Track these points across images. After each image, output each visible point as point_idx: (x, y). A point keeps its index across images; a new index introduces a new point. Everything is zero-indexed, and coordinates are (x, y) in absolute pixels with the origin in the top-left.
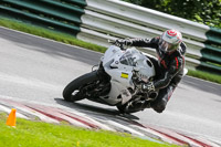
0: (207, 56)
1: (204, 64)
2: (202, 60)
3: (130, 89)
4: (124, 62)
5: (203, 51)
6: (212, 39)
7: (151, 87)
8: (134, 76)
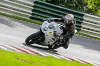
0: (35, 13)
1: (33, 16)
2: (32, 14)
3: (53, 39)
4: (50, 28)
5: (33, 10)
6: (37, 5)
8: (54, 33)
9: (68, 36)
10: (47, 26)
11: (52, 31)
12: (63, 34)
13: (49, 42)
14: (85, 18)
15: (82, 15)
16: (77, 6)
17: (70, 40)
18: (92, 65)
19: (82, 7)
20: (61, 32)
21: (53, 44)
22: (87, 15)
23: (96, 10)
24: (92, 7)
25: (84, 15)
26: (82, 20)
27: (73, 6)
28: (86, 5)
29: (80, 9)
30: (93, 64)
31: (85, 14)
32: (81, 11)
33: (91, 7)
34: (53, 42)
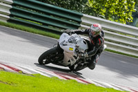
1: (12, 18)
5: (11, 10)
7: (86, 55)
8: (76, 49)
9: (94, 52)
10: (67, 40)
11: (73, 46)
12: (88, 51)
13: (69, 61)
14: (83, 20)
15: (80, 17)
16: (72, 3)
17: (98, 58)
18: (93, 84)
19: (79, 5)
20: (85, 47)
21: (76, 64)
22: (87, 15)
23: (98, 10)
24: (93, 5)
25: (82, 16)
26: (80, 22)
27: (67, 4)
28: (85, 3)
29: (76, 7)
30: (96, 84)
31: (84, 15)
32: (78, 11)
33: (91, 5)
34: (75, 61)
